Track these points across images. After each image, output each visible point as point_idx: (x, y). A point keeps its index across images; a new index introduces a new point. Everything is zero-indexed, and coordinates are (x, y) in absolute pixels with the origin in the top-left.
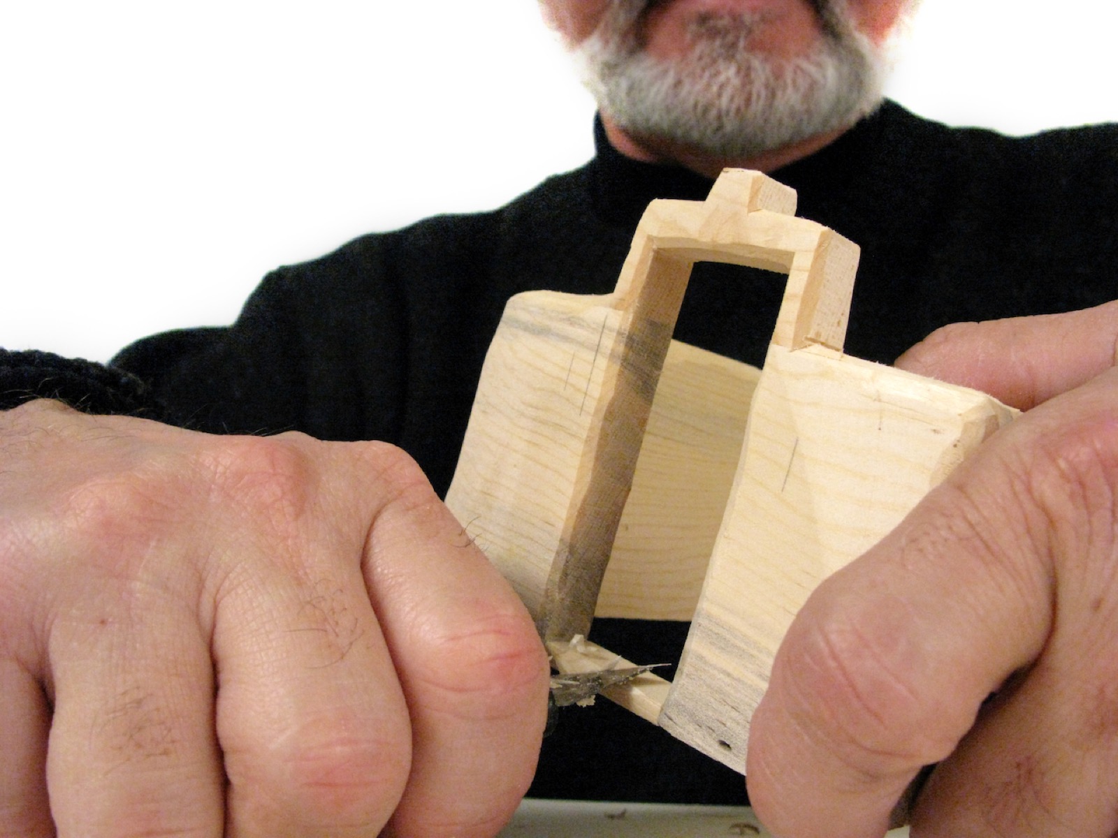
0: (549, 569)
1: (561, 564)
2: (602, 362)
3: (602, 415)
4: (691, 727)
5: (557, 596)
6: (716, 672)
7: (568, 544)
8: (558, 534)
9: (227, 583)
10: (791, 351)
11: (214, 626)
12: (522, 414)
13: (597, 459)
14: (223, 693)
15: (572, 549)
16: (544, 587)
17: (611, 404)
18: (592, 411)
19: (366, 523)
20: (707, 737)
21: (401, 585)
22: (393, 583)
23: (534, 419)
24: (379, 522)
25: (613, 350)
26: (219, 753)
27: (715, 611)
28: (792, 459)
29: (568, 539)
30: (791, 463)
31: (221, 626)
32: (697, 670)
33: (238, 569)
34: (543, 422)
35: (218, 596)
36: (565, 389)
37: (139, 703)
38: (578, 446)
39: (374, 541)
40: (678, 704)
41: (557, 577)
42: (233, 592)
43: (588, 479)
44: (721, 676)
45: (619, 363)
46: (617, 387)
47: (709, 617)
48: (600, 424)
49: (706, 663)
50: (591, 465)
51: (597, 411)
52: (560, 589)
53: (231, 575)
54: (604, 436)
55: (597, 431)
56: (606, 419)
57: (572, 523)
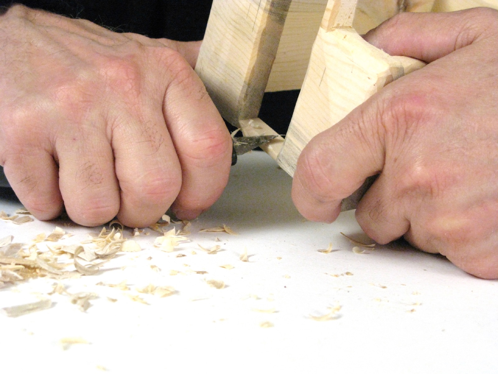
0: (240, 92)
1: (245, 91)
2: (261, 12)
3: (260, 34)
4: (286, 165)
5: (243, 103)
6: (295, 147)
7: (247, 84)
8: (243, 79)
9: (115, 123)
10: (326, 32)
11: (112, 138)
12: (231, 24)
13: (259, 51)
14: (117, 161)
15: (249, 85)
16: (238, 99)
17: (265, 29)
18: (257, 32)
19: (164, 92)
20: (291, 169)
21: (177, 118)
22: (174, 118)
23: (235, 27)
24: (168, 91)
25: (265, 7)
26: (117, 181)
27: (296, 125)
28: (323, 75)
29: (247, 82)
30: (323, 76)
31: (115, 138)
32: (289, 145)
33: (119, 118)
34: (238, 30)
35: (113, 127)
36: (247, 18)
37: (90, 167)
38: (251, 45)
39: (167, 99)
40: (283, 156)
41: (243, 96)
42: (118, 127)
43: (255, 58)
44: (297, 149)
45: (268, 13)
46: (267, 22)
47: (294, 126)
48: (260, 37)
49: (292, 142)
50: (256, 53)
51: (259, 32)
52: (244, 100)
53: (116, 120)
54: (262, 42)
55: (259, 39)
56: (262, 35)
57: (249, 75)
